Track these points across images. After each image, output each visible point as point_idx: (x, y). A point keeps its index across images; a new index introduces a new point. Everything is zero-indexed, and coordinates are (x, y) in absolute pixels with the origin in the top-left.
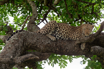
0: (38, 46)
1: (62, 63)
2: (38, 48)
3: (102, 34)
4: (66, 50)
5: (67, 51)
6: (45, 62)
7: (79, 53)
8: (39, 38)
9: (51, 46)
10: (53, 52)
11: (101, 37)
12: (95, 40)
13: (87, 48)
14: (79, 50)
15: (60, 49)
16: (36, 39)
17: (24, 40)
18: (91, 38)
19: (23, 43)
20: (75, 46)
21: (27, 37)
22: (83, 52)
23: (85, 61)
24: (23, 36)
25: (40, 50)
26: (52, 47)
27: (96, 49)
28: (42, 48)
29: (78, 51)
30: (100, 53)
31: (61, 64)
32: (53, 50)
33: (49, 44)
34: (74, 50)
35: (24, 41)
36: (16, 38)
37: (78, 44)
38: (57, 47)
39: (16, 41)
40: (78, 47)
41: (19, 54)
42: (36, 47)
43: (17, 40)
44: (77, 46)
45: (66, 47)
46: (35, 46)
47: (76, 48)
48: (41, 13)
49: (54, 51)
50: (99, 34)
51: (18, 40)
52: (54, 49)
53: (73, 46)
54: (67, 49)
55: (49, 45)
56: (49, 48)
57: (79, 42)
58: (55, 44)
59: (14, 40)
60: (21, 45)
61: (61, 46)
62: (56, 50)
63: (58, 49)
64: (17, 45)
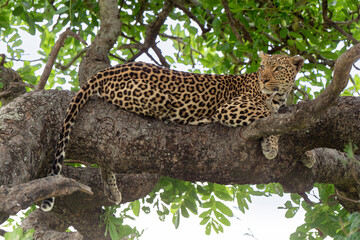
0: (102, 148)
1: (213, 215)
2: (101, 154)
3: (347, 103)
4: (207, 163)
5: (209, 168)
6: (148, 208)
7: (258, 174)
8: (104, 115)
9: (150, 147)
10: (158, 169)
11: (340, 115)
12: (318, 127)
13: (288, 154)
14: (257, 163)
15: (186, 158)
16: (92, 120)
17: (48, 120)
18: (299, 118)
19: (44, 133)
20: (242, 148)
21: (60, 110)
22: (273, 169)
23: (294, 205)
24: (42, 108)
25: (110, 162)
26: (155, 149)
27: (328, 161)
28: (115, 152)
29: (253, 167)
30: (343, 174)
31: (209, 218)
32: (158, 161)
33: (142, 137)
34: (236, 164)
35: (45, 127)
36: (16, 115)
37: (251, 140)
38: (174, 149)
39: (14, 127)
40: (252, 152)
41: (26, 174)
42: (94, 149)
43: (17, 122)
44: (249, 146)
45: (209, 152)
46: (91, 148)
47: (244, 155)
48: (142, 24)
49: (162, 167)
50: (330, 102)
51: (21, 124)
52: (163, 157)
53: (233, 148)
54: (212, 161)
55: (142, 142)
56: (142, 155)
57: (255, 133)
58: (167, 137)
59: (6, 120)
60: (33, 141)
61: (188, 147)
62: (171, 164)
63: (175, 160)
64: (17, 140)
